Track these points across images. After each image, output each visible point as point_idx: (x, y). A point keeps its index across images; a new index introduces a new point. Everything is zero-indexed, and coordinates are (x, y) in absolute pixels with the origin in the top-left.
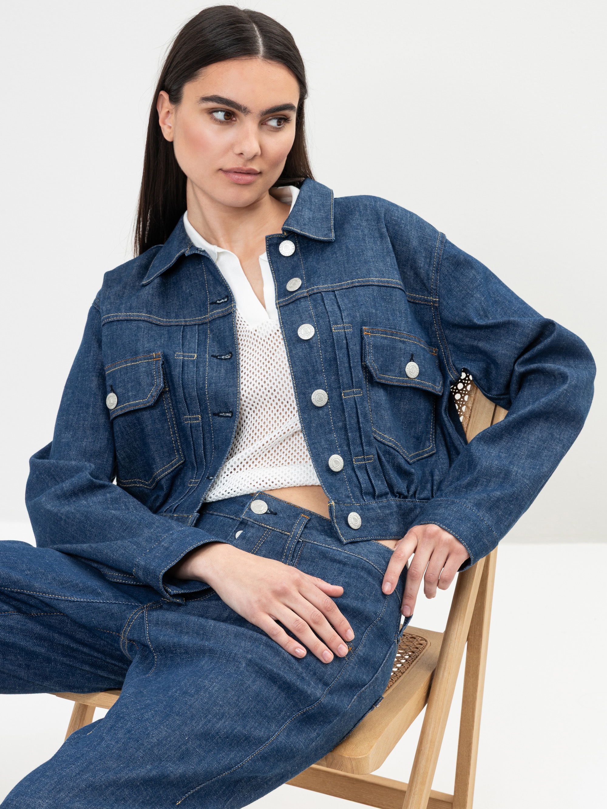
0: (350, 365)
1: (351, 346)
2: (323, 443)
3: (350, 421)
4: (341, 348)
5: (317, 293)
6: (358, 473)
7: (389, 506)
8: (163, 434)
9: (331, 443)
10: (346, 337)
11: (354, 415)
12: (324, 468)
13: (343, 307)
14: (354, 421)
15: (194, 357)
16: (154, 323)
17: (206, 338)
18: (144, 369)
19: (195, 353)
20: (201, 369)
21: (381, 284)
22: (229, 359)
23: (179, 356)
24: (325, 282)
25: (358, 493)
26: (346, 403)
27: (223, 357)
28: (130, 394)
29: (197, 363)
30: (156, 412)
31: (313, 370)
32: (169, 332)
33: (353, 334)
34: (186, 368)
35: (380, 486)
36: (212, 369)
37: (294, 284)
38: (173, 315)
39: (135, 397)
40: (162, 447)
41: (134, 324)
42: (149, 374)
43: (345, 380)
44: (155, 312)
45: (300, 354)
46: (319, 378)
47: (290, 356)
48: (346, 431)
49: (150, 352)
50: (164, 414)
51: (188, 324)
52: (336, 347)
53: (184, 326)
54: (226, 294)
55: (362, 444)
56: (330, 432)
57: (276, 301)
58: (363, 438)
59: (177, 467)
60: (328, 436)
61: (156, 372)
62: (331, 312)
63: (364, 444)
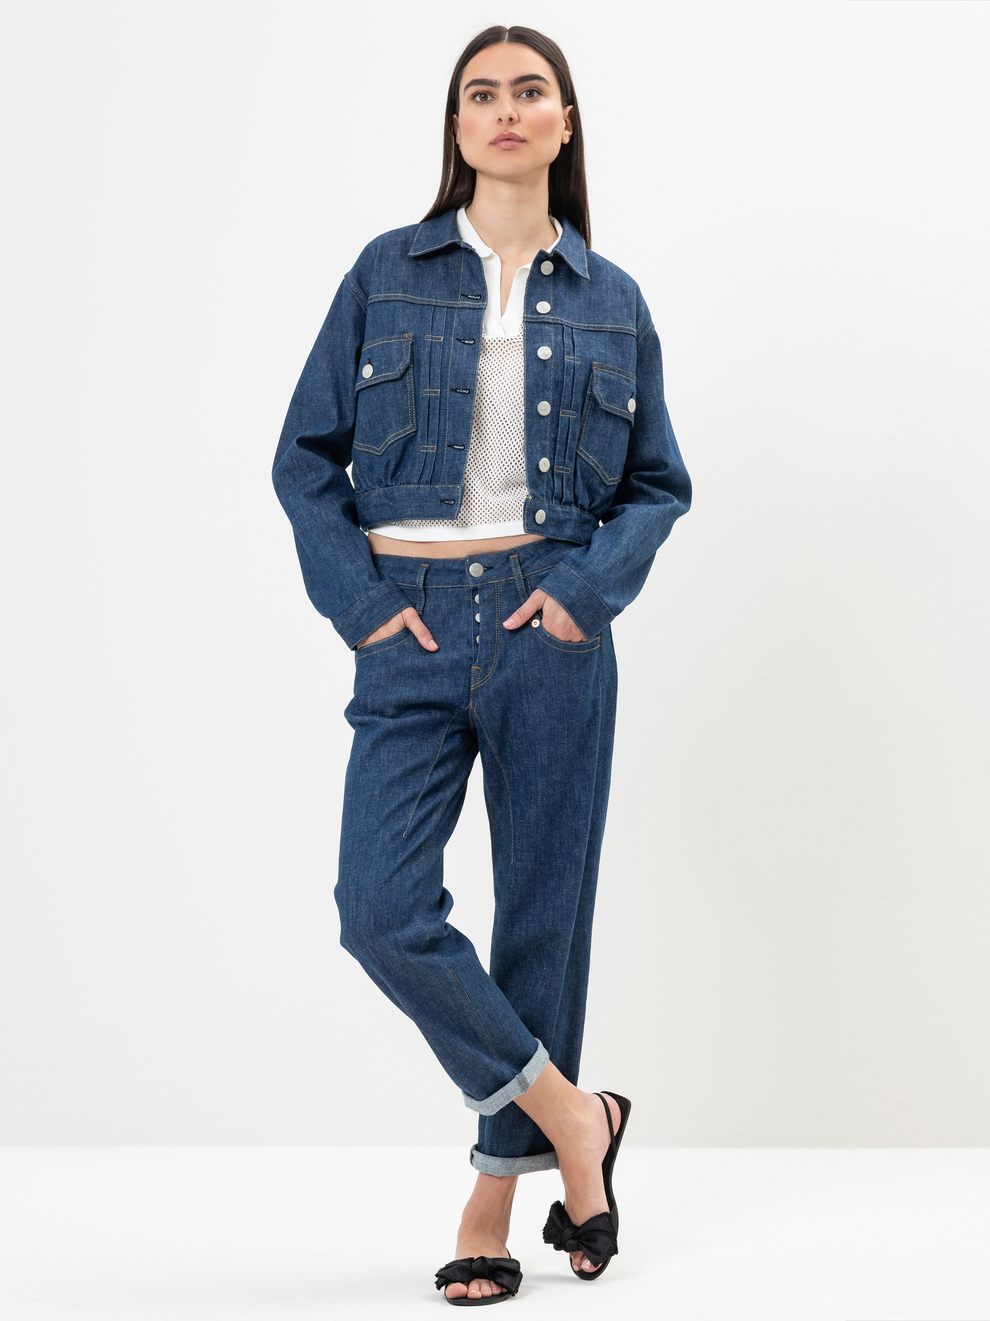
0: (572, 390)
1: (577, 375)
2: (538, 446)
3: (561, 435)
4: (569, 375)
5: (560, 324)
6: (556, 480)
7: (570, 513)
8: (402, 403)
9: (544, 448)
10: (574, 367)
11: (566, 432)
12: (534, 466)
13: (576, 343)
14: (564, 436)
15: (440, 340)
16: (408, 302)
17: (452, 321)
18: (396, 347)
19: (442, 336)
20: (447, 351)
21: (613, 330)
22: (471, 344)
23: (428, 338)
24: (568, 318)
25: (550, 494)
26: (561, 419)
27: (466, 342)
28: (383, 367)
29: (443, 345)
30: (399, 384)
31: (543, 385)
32: (421, 312)
33: (580, 366)
34: (433, 348)
35: (568, 495)
36: (456, 351)
37: (544, 307)
38: (426, 294)
39: (387, 370)
40: (399, 414)
41: (391, 304)
42: (400, 351)
43: (566, 401)
44: (411, 291)
45: (535, 370)
46: (547, 393)
47: (527, 370)
48: (556, 443)
49: (403, 332)
50: (405, 387)
51: (438, 305)
52: (565, 373)
53: (435, 306)
54: (480, 293)
55: (565, 456)
56: (545, 439)
57: (524, 314)
58: (567, 452)
59: (409, 434)
60: (543, 441)
61: (405, 349)
62: (567, 344)
63: (567, 457)
